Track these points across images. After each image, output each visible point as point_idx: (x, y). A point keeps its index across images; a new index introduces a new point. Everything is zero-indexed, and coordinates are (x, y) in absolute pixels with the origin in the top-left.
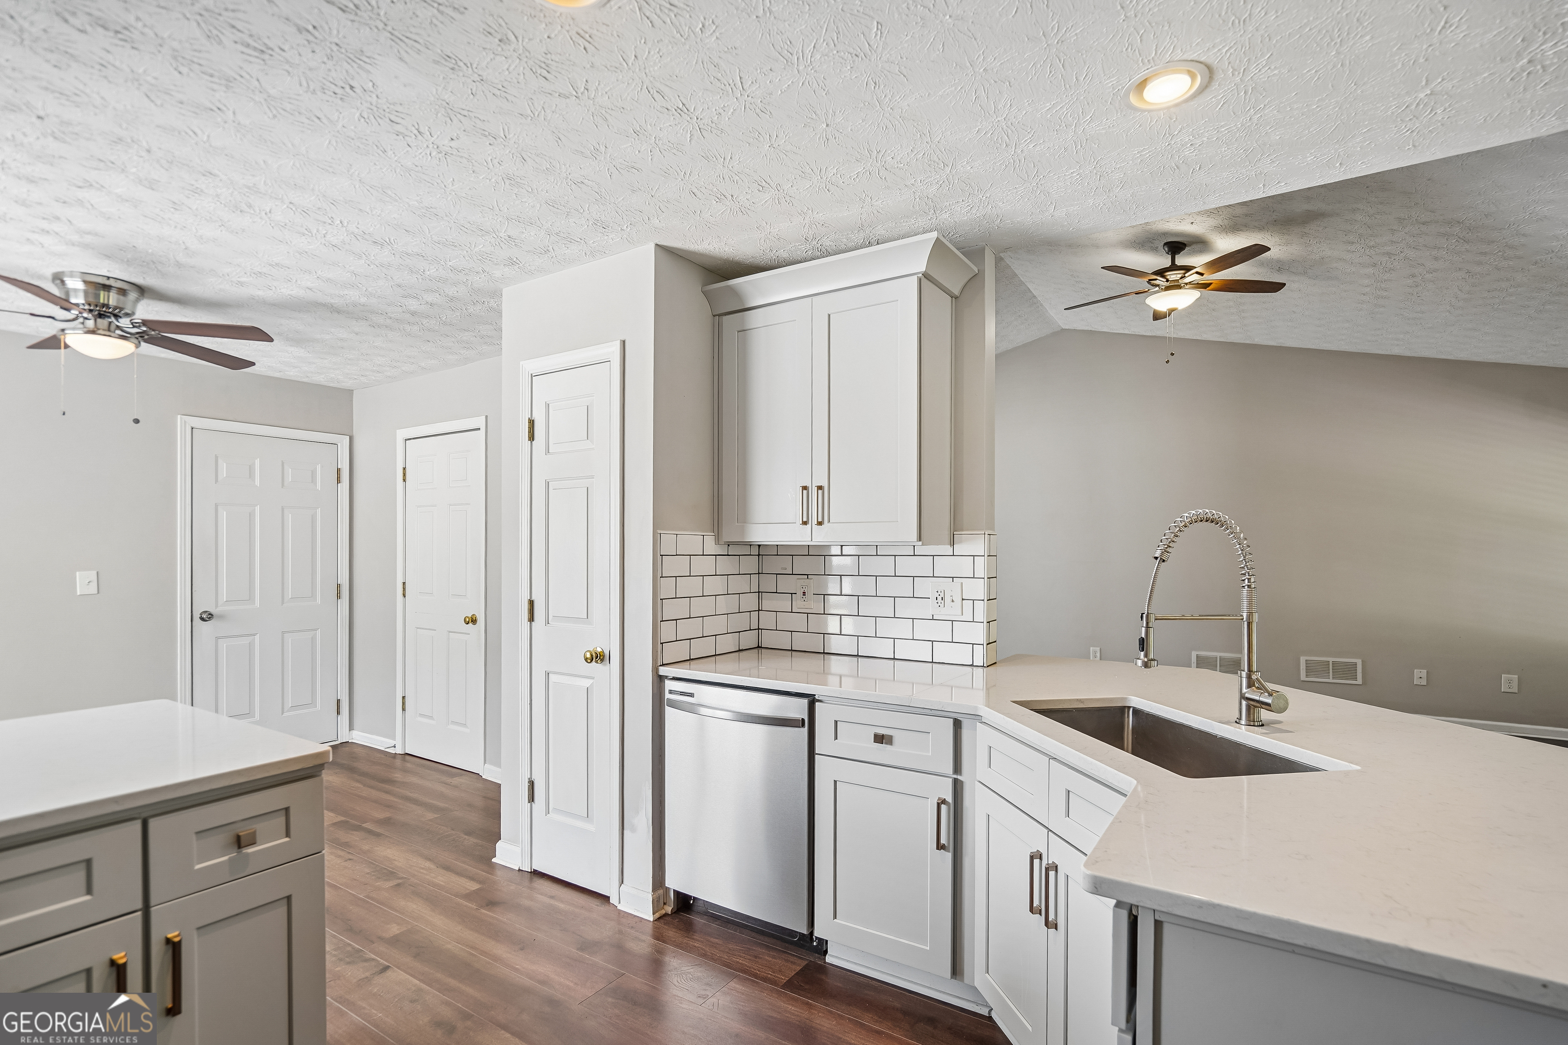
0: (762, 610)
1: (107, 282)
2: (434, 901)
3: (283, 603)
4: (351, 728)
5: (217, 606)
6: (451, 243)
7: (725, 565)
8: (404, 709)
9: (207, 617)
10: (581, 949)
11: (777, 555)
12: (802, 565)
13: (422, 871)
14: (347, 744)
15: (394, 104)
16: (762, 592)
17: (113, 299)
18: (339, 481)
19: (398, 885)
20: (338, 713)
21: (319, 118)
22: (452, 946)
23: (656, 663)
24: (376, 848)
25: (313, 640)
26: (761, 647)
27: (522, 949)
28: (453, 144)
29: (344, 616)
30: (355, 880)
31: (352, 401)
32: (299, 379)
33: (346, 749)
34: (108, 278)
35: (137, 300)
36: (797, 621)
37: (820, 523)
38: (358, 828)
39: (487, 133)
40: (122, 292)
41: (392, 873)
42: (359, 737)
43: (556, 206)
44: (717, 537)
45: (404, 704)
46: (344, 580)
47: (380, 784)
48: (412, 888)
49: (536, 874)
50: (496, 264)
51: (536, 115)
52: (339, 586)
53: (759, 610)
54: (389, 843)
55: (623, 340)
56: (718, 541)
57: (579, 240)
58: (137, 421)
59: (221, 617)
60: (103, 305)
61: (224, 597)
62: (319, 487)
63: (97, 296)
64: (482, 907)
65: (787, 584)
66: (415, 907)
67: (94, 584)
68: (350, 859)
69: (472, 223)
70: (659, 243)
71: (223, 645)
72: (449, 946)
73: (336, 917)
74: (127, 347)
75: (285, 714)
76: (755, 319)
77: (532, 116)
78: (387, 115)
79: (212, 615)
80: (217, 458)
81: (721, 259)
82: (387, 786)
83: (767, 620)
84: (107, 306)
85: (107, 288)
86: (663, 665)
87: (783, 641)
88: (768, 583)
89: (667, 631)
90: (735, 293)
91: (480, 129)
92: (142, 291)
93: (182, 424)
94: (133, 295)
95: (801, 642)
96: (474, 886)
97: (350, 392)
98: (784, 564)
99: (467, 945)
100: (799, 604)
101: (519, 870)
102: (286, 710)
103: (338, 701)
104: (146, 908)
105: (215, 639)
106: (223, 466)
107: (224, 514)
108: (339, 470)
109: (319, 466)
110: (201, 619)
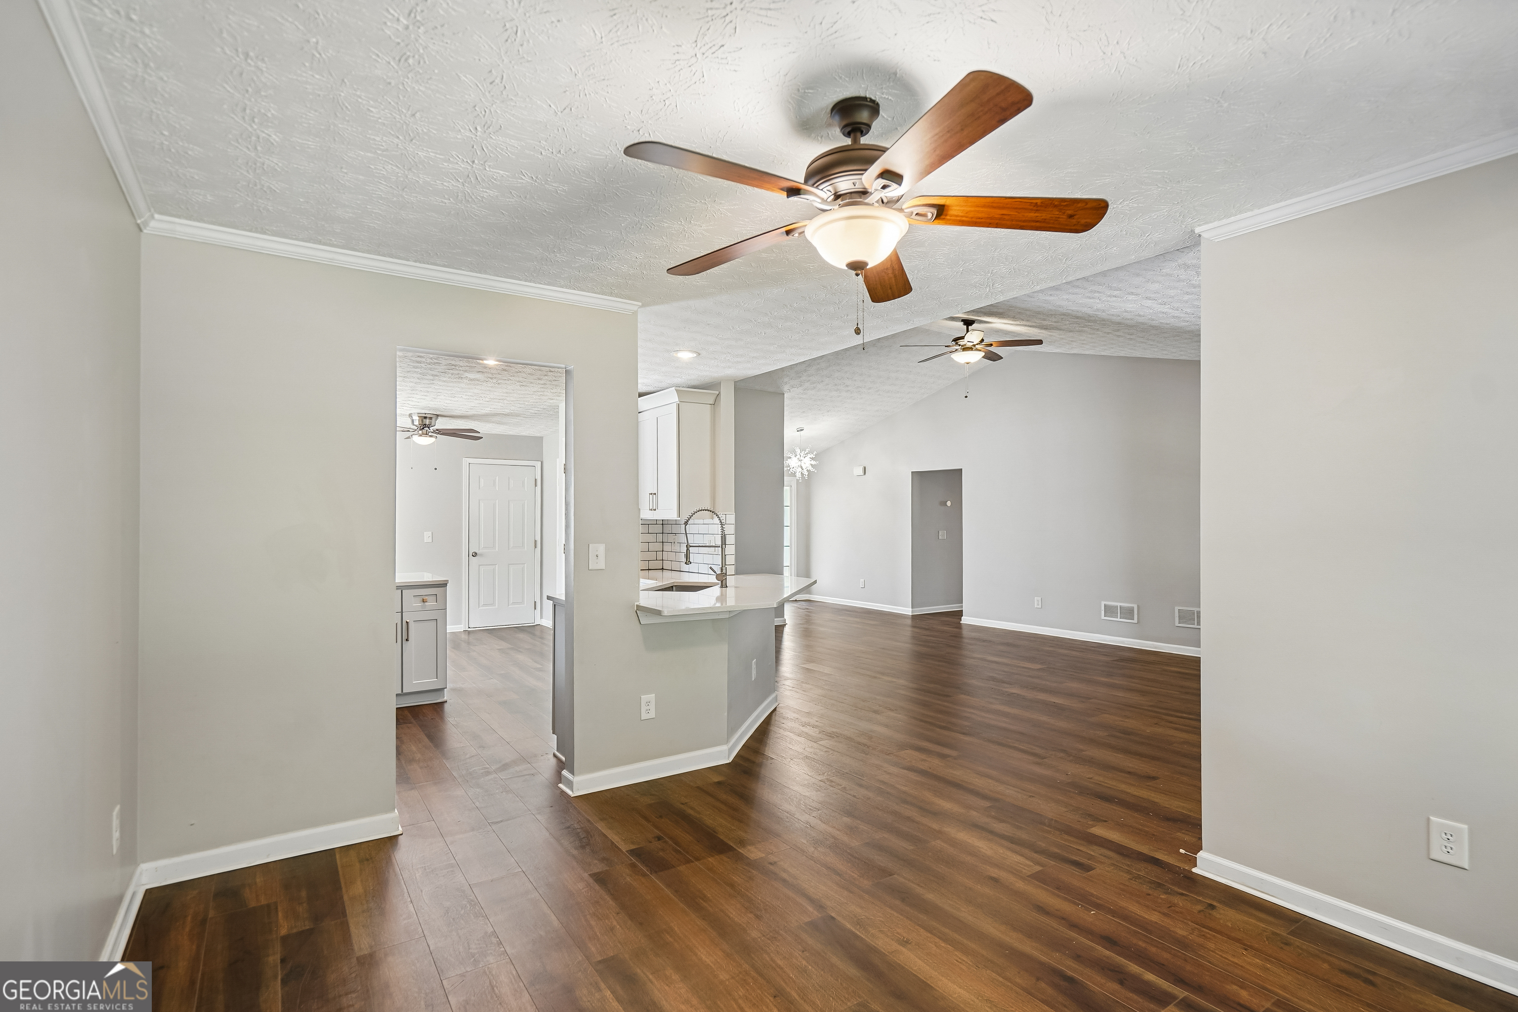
1: (425, 416)
3: (509, 549)
4: (541, 617)
5: (479, 550)
9: (475, 555)
14: (538, 627)
17: (427, 422)
18: (536, 486)
20: (535, 609)
25: (522, 568)
29: (538, 557)
31: (543, 442)
34: (425, 414)
35: (435, 421)
40: (430, 418)
42: (544, 622)
46: (538, 539)
52: (536, 541)
53: (663, 551)
58: (436, 469)
59: (481, 555)
61: (482, 546)
62: (527, 489)
63: (422, 421)
67: (431, 538)
71: (482, 568)
74: (433, 440)
75: (509, 606)
80: (479, 477)
84: (426, 424)
85: (425, 418)
92: (438, 417)
93: (466, 461)
94: (433, 420)
97: (541, 438)
102: (509, 604)
103: (535, 602)
104: (402, 612)
105: (479, 565)
106: (482, 481)
107: (482, 504)
108: (536, 480)
109: (526, 479)
110: (473, 556)
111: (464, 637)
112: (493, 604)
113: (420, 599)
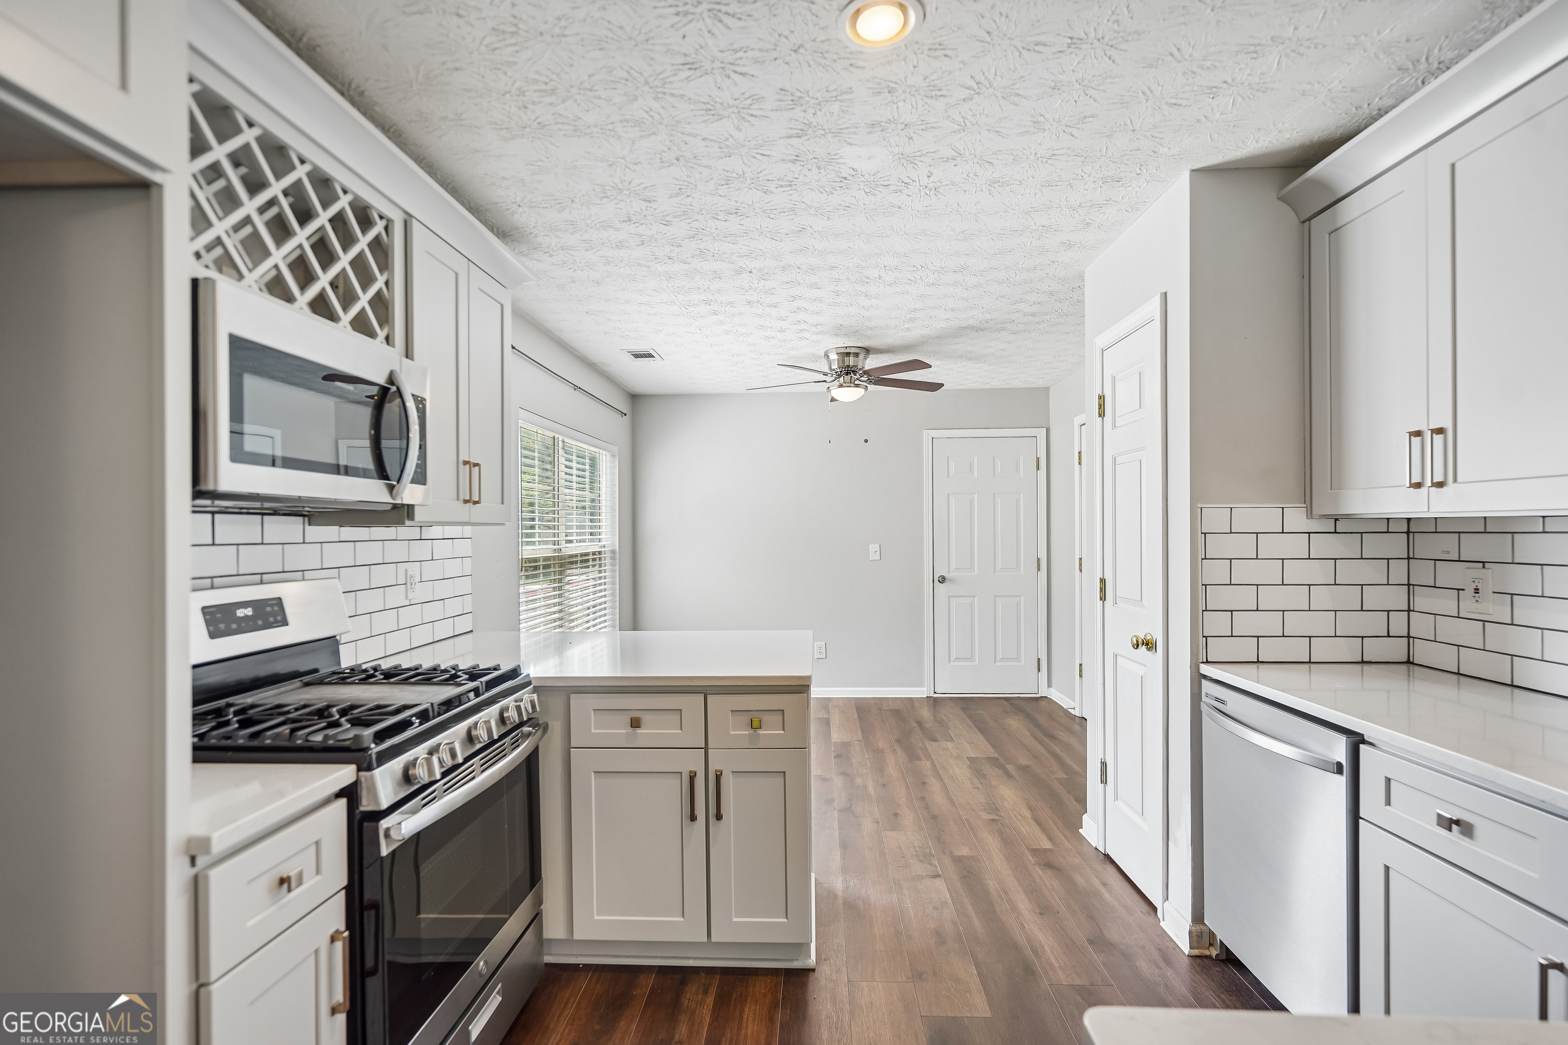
0: (1413, 611)
1: (848, 351)
2: (1008, 841)
3: (995, 572)
4: (1049, 685)
5: (949, 572)
6: (1006, 251)
7: (1325, 545)
8: (1081, 676)
9: (943, 580)
10: (1091, 942)
11: (1436, 532)
12: (1473, 547)
13: (1018, 816)
14: (1047, 698)
15: (875, 174)
16: (1414, 585)
17: (851, 361)
18: (1038, 469)
19: (993, 820)
20: (1039, 670)
21: (848, 207)
22: (992, 884)
23: (1197, 659)
24: (1001, 786)
25: (1018, 604)
26: (1413, 663)
27: (1041, 914)
28: (932, 179)
29: (1043, 586)
30: (969, 804)
31: (1048, 397)
32: (1004, 387)
33: (1043, 703)
34: (848, 347)
35: (865, 358)
36: (1469, 633)
37: (1440, 485)
38: (1002, 767)
39: (945, 159)
40: (857, 355)
41: (997, 809)
42: (1055, 695)
43: (1053, 184)
44: (1309, 510)
45: (1081, 670)
46: (1043, 555)
47: (1044, 737)
48: (1001, 826)
49: (1107, 857)
50: (1057, 252)
51: (963, 125)
52: (1039, 560)
53: (1409, 610)
54: (1013, 786)
55: (1165, 292)
56: (1310, 514)
57: (1107, 202)
58: (866, 441)
59: (952, 581)
60: (848, 366)
61: (953, 566)
62: (1022, 475)
63: (843, 361)
64: (1039, 864)
65: (1450, 574)
66: (992, 843)
67: (878, 553)
68: (978, 788)
69: (1003, 229)
70: (1194, 168)
71: (954, 602)
72: (990, 882)
73: (937, 826)
74: (860, 391)
75: (997, 664)
76: (1349, 210)
77: (962, 128)
78: (878, 183)
79: (945, 579)
80: (948, 458)
81: (1293, 149)
82: (1047, 740)
83: (1421, 626)
85: (848, 354)
86: (1207, 662)
87: (1445, 657)
88: (1422, 573)
89: (1216, 624)
90: (1321, 185)
91: (939, 158)
92: (867, 351)
93: (927, 435)
94: (861, 356)
95: (1472, 663)
96: (1047, 845)
97: (1046, 390)
98: (1446, 545)
99: (1003, 889)
100: (1468, 606)
101: (1096, 848)
102: (997, 660)
103: (1039, 659)
104: (706, 749)
105: (949, 597)
106: (952, 465)
107: (952, 501)
108: (1038, 459)
109: (1022, 458)
110: (939, 581)
111: (926, 713)
112: (971, 659)
113: (745, 719)
